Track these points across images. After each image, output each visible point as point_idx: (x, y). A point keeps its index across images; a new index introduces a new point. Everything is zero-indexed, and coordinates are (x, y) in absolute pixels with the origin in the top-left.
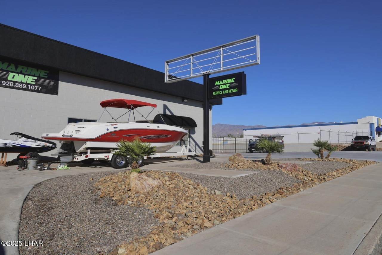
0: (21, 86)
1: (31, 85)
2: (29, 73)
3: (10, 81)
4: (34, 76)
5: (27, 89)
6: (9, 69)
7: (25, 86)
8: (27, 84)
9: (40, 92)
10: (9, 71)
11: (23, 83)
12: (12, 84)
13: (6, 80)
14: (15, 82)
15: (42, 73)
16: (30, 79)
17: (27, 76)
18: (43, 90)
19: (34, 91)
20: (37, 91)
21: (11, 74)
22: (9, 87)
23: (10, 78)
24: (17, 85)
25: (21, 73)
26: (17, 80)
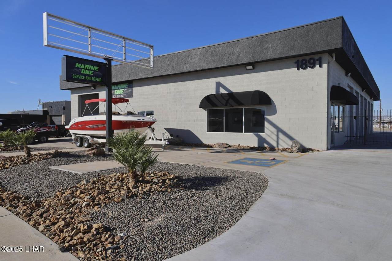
2: (121, 88)
3: (116, 95)
4: (123, 88)
8: (121, 94)
11: (119, 95)
13: (114, 95)
15: (126, 86)
16: (121, 91)
21: (116, 91)
25: (119, 89)
26: (117, 93)
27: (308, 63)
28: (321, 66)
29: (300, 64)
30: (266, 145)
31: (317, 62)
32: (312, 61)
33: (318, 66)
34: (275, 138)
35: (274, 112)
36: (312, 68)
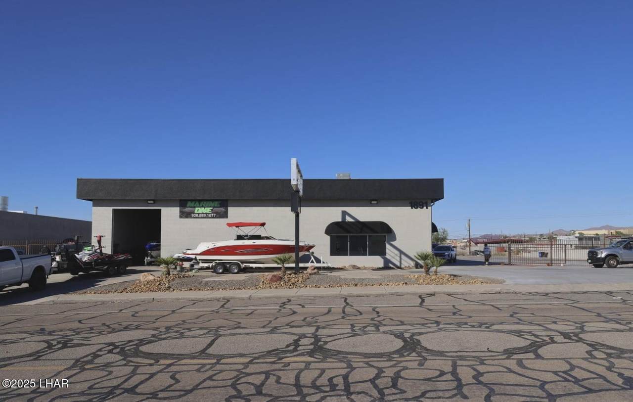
0: (203, 215)
1: (209, 214)
2: (207, 206)
3: (196, 214)
4: (211, 207)
5: (206, 217)
6: (195, 205)
7: (205, 215)
8: (206, 214)
9: (215, 218)
10: (195, 207)
11: (204, 214)
12: (197, 215)
13: (194, 213)
14: (199, 214)
15: (216, 204)
16: (208, 210)
17: (206, 208)
18: (218, 216)
19: (211, 218)
20: (213, 217)
21: (197, 209)
22: (196, 218)
23: (196, 212)
24: (200, 215)
25: (202, 207)
26: (200, 212)
27: (418, 205)
28: (427, 208)
29: (413, 204)
30: (391, 265)
31: (425, 205)
32: (421, 203)
33: (425, 207)
34: (398, 259)
35: (394, 239)
36: (415, 208)
